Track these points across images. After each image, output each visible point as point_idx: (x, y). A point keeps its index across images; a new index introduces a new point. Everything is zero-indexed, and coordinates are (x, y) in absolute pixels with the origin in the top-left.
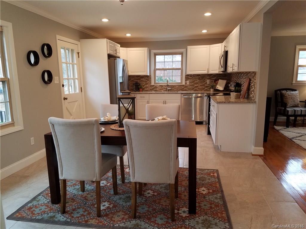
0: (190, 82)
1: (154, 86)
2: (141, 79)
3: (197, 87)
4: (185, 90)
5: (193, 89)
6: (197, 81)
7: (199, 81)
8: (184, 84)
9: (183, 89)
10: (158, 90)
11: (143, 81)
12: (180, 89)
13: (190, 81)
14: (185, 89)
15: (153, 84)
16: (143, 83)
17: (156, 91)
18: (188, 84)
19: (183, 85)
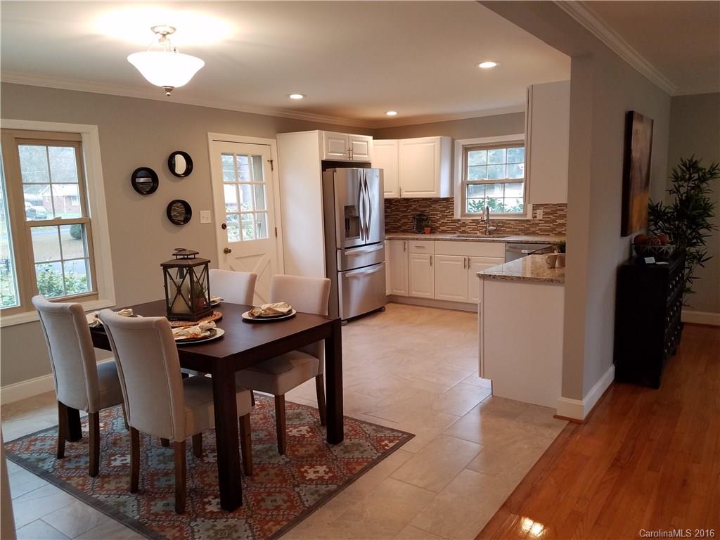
0: (546, 213)
1: (459, 220)
2: (433, 206)
4: (534, 234)
5: (552, 230)
8: (529, 217)
9: (528, 229)
10: (468, 230)
11: (437, 210)
12: (520, 230)
13: (546, 210)
14: (532, 229)
15: (458, 215)
16: (436, 215)
17: (464, 232)
18: (541, 218)
19: (528, 221)
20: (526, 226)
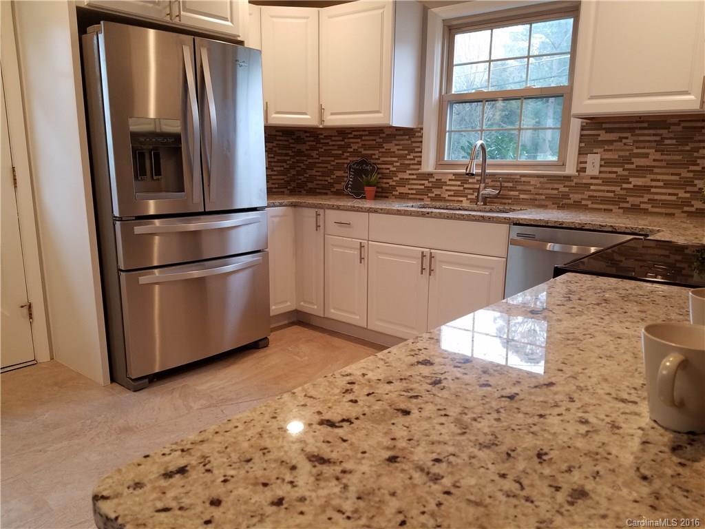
0: (606, 163)
1: (431, 175)
2: (386, 146)
3: (646, 189)
4: (577, 206)
5: (618, 201)
6: (646, 156)
7: (658, 156)
8: (570, 170)
9: (566, 196)
10: (446, 195)
11: (393, 154)
12: (548, 197)
13: (608, 156)
14: (575, 197)
15: (428, 165)
16: (391, 163)
17: (438, 198)
18: (596, 172)
19: (568, 178)
20: (562, 189)
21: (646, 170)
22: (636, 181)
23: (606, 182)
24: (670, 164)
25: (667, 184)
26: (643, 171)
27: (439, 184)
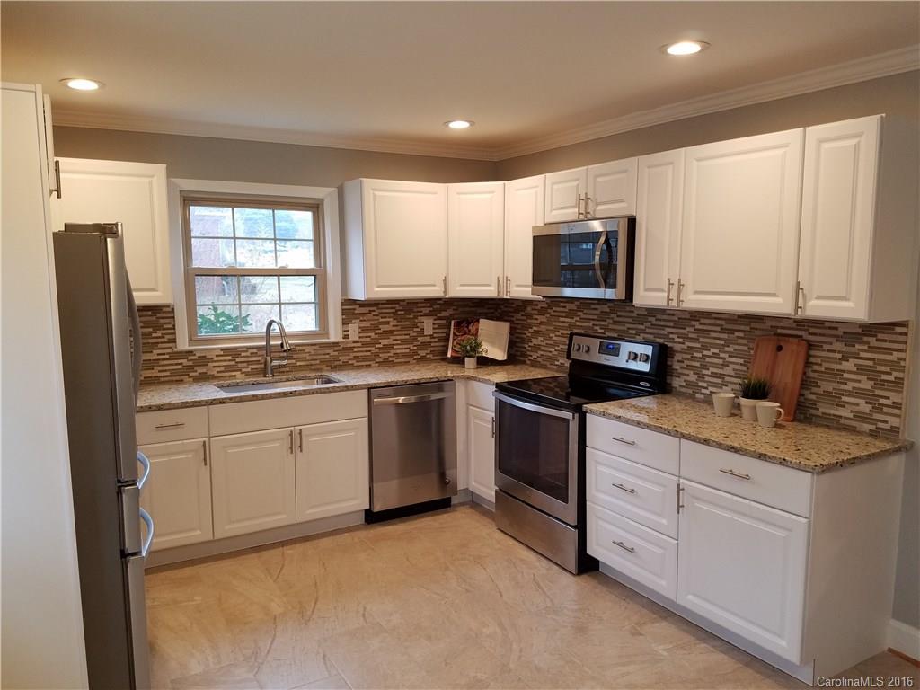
0: (363, 330)
1: (191, 353)
3: (391, 347)
5: (374, 357)
6: (388, 323)
7: (395, 323)
8: (335, 335)
9: (336, 359)
10: (214, 372)
12: (322, 362)
13: (364, 324)
14: (343, 359)
15: (183, 344)
18: (357, 339)
19: (336, 344)
20: (332, 353)
21: (389, 333)
22: (384, 342)
23: (365, 344)
24: (403, 328)
25: (403, 342)
26: (387, 334)
27: (204, 361)
